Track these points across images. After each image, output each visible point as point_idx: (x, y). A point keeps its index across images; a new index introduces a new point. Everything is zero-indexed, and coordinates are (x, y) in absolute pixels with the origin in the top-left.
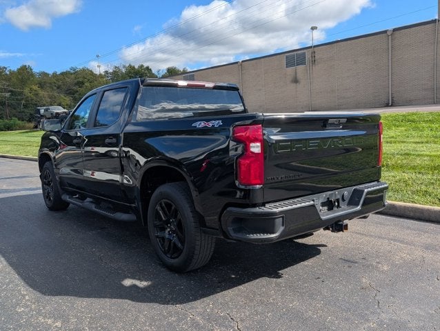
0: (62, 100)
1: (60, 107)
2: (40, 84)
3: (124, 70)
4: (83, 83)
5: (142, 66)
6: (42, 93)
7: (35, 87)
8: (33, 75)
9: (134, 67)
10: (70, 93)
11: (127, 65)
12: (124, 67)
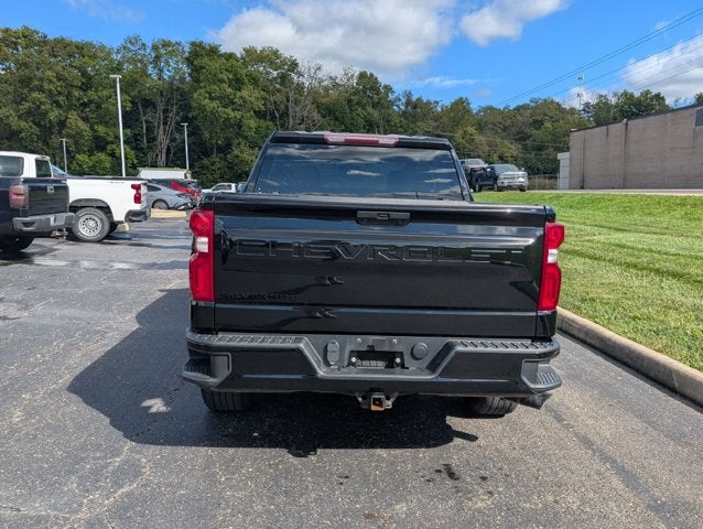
0: (505, 149)
1: (480, 160)
2: (480, 125)
3: (613, 101)
4: (542, 122)
5: (648, 92)
6: (479, 138)
7: (471, 130)
8: (468, 112)
9: (632, 95)
10: (520, 139)
11: (621, 92)
12: (615, 94)
